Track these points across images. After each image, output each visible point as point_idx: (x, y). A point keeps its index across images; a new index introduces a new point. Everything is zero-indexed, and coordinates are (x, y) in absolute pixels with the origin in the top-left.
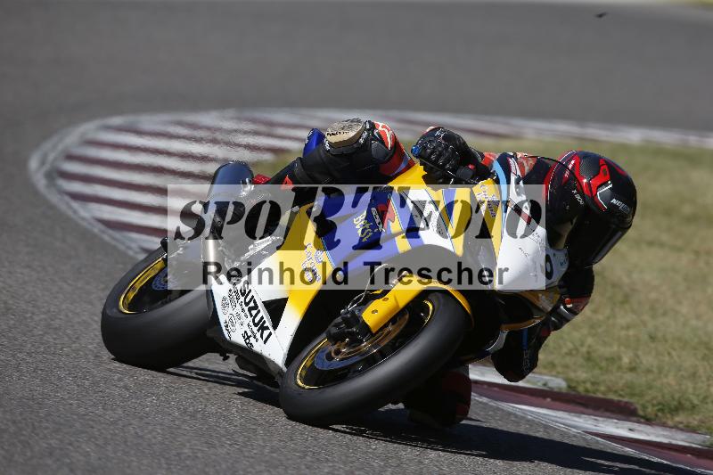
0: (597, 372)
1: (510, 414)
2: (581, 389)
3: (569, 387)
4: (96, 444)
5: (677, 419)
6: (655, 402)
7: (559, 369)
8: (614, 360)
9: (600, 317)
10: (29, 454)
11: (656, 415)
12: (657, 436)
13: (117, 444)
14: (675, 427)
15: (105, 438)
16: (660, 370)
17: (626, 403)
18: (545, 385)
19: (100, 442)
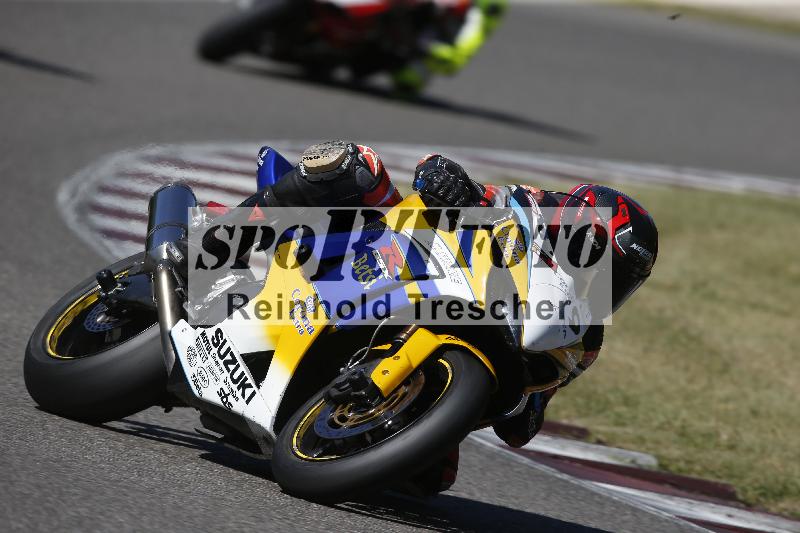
0: (691, 449)
1: (593, 494)
2: (673, 468)
3: (661, 465)
4: (131, 515)
5: (782, 505)
6: (757, 485)
7: (650, 445)
8: (710, 436)
9: (696, 387)
10: (56, 523)
11: (758, 500)
12: (760, 524)
13: (154, 515)
14: (780, 515)
15: (141, 508)
16: (763, 450)
17: (724, 485)
18: (633, 462)
19: (135, 512)
